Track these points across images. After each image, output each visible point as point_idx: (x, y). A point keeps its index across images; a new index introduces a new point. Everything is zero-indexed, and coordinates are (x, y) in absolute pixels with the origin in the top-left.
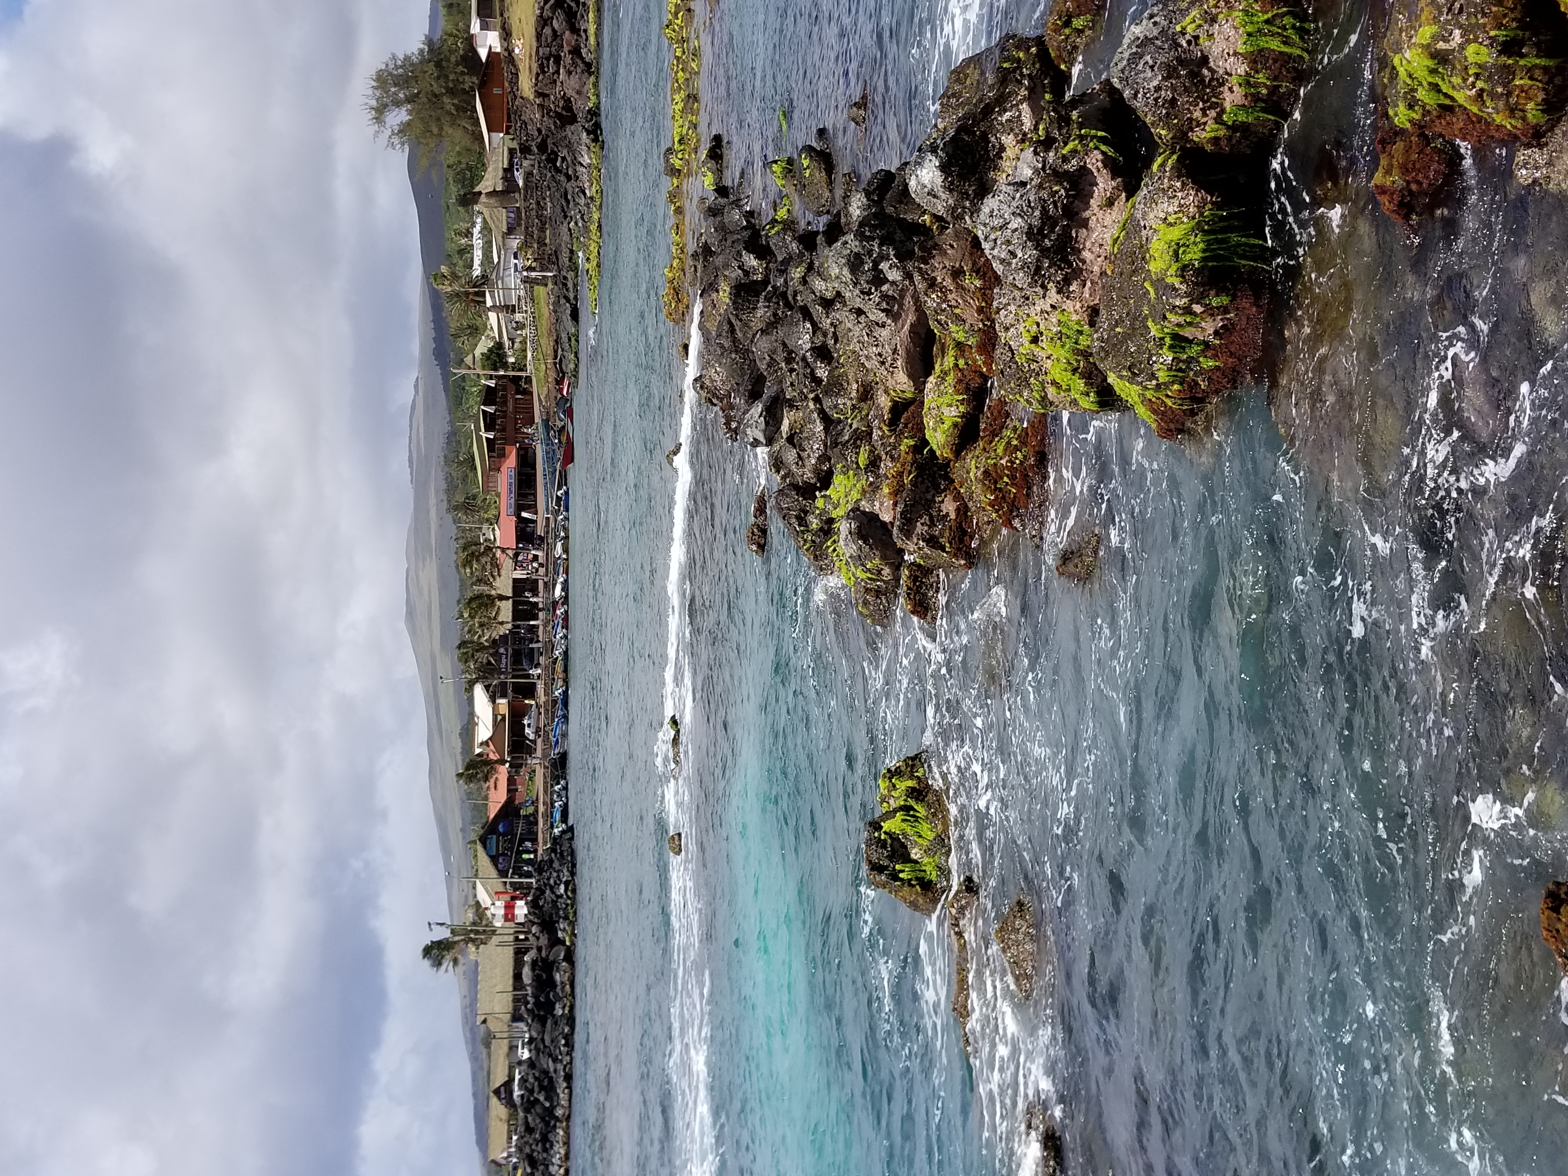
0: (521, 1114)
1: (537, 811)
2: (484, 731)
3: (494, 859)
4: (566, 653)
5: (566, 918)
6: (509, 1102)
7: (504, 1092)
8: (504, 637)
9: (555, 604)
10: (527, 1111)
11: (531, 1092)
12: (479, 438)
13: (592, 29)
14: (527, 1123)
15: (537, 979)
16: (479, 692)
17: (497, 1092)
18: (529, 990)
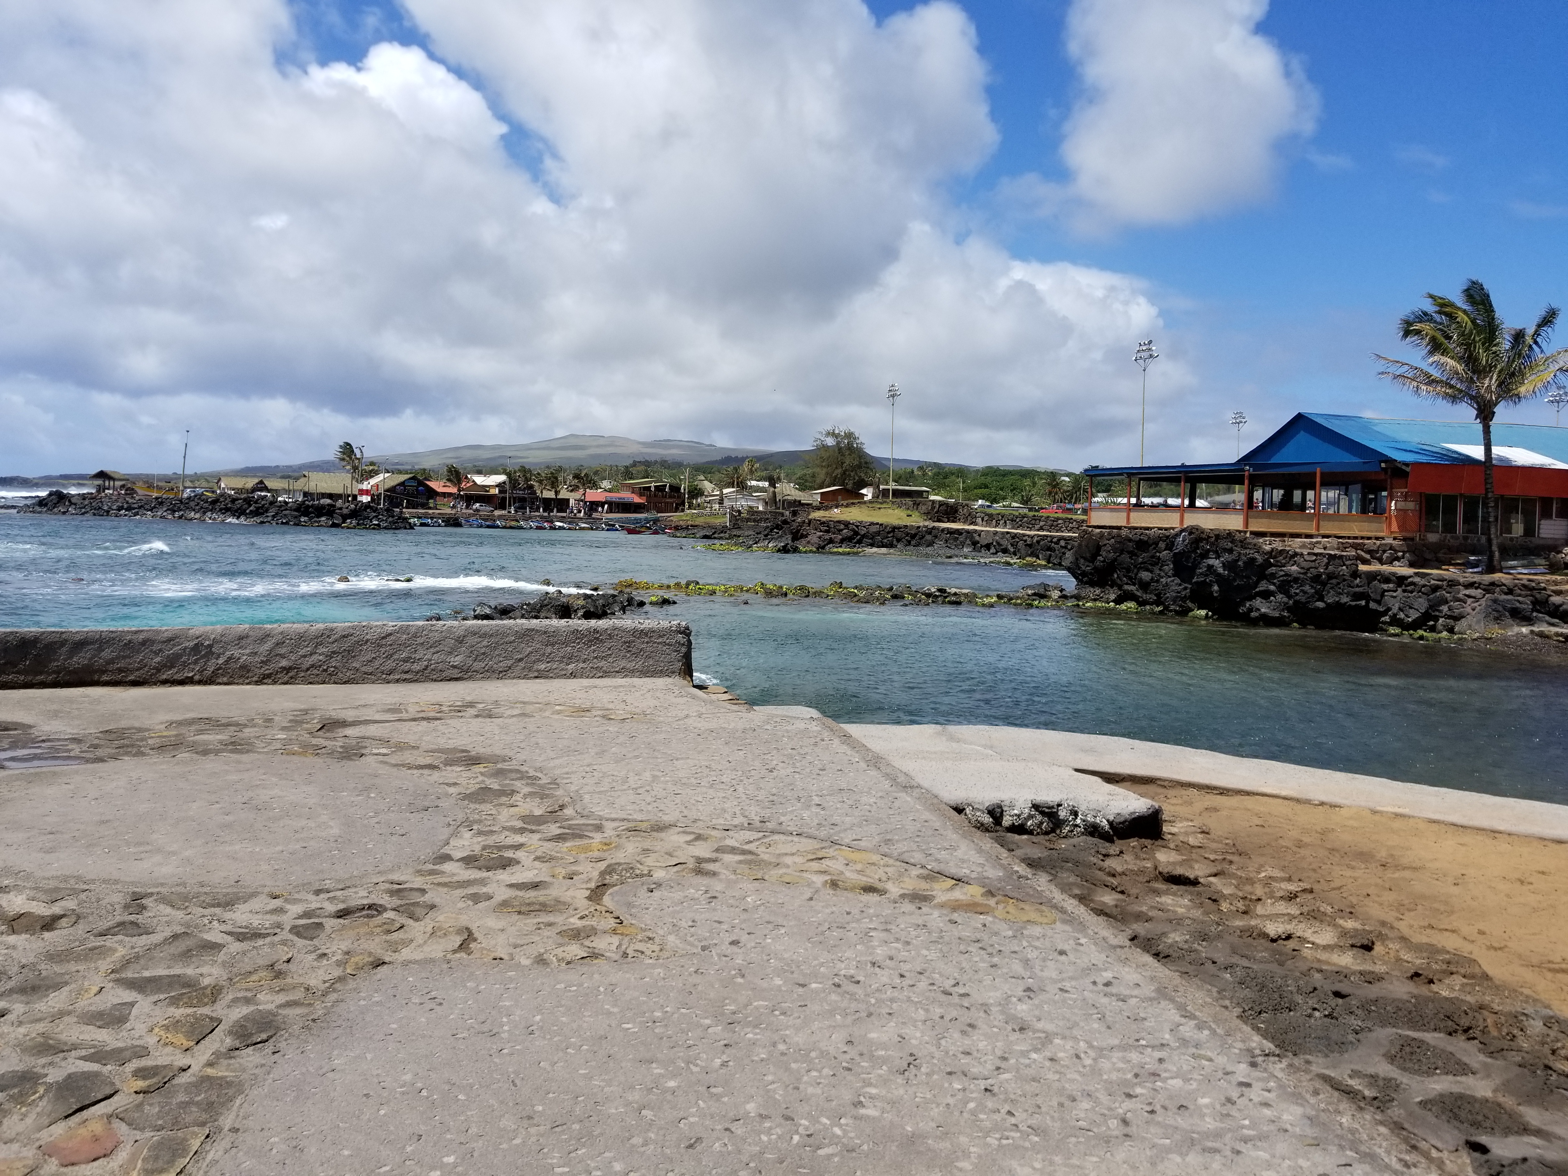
0: (243, 496)
1: (430, 508)
2: (480, 480)
3: (402, 484)
4: (521, 528)
5: (358, 524)
6: (254, 490)
7: (261, 486)
8: (535, 493)
9: (552, 522)
10: (245, 500)
11: (256, 502)
12: (651, 482)
13: (840, 550)
14: (237, 499)
15: (323, 507)
16: (502, 478)
17: (261, 482)
18: (316, 502)
